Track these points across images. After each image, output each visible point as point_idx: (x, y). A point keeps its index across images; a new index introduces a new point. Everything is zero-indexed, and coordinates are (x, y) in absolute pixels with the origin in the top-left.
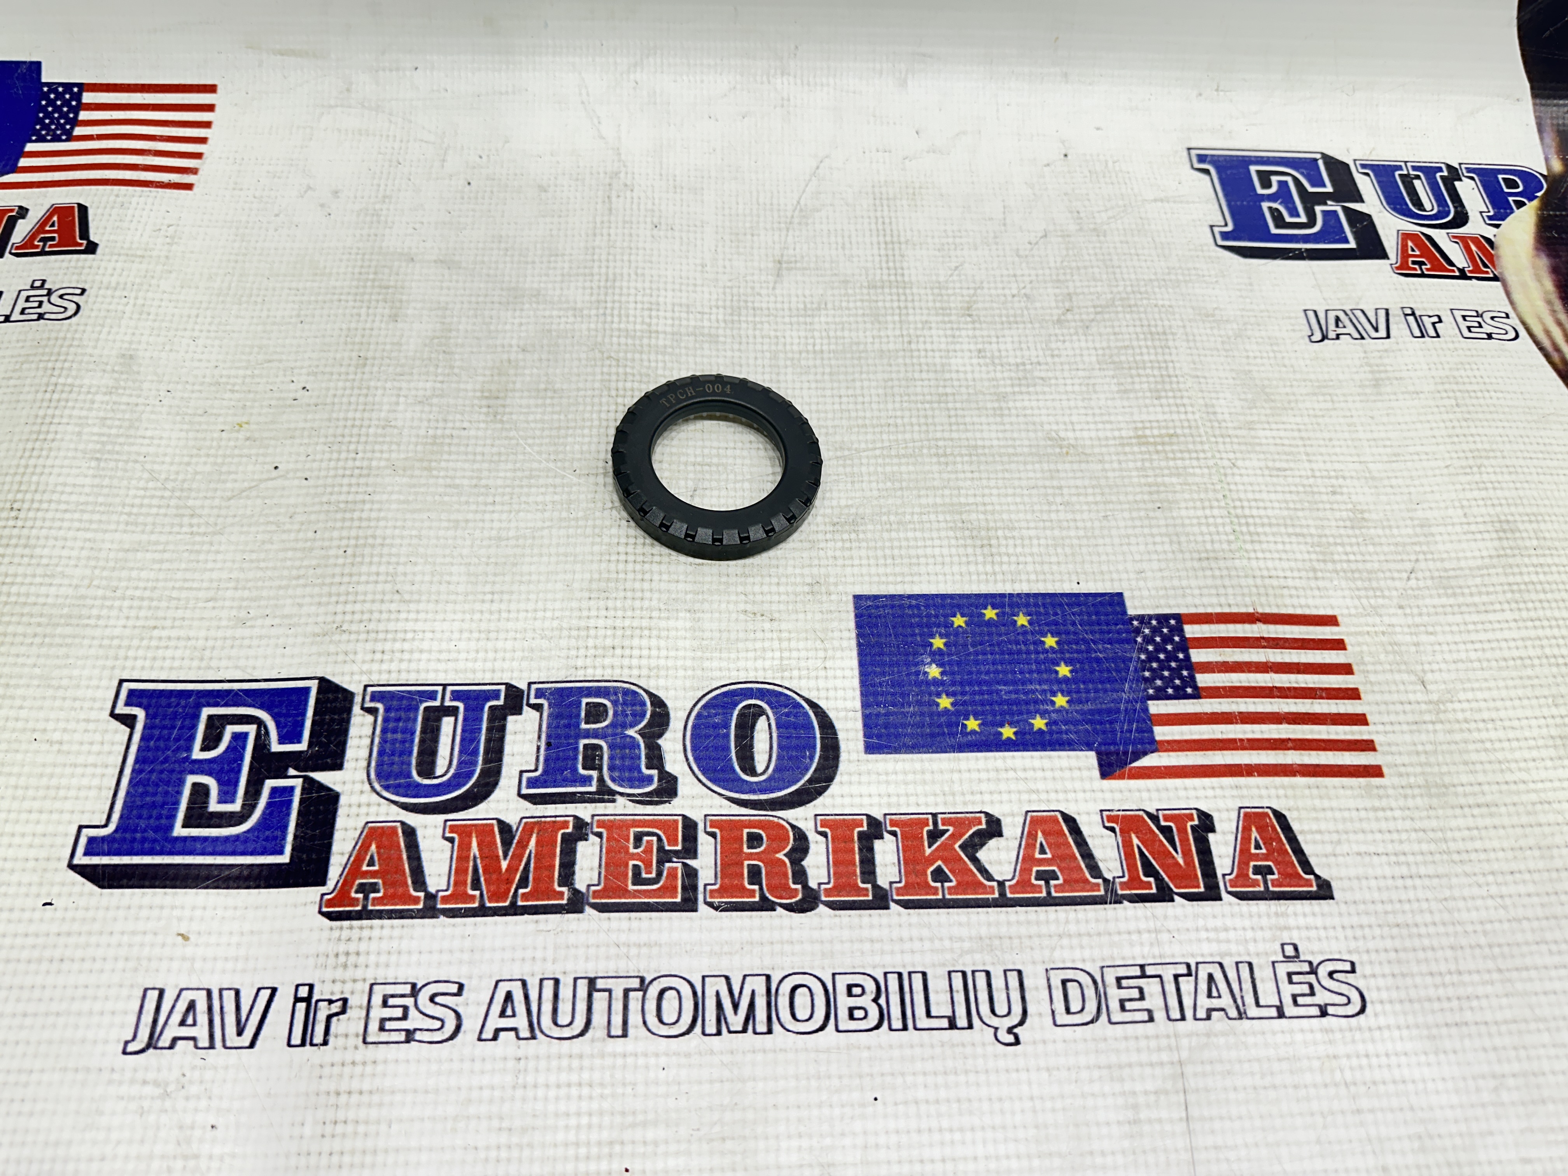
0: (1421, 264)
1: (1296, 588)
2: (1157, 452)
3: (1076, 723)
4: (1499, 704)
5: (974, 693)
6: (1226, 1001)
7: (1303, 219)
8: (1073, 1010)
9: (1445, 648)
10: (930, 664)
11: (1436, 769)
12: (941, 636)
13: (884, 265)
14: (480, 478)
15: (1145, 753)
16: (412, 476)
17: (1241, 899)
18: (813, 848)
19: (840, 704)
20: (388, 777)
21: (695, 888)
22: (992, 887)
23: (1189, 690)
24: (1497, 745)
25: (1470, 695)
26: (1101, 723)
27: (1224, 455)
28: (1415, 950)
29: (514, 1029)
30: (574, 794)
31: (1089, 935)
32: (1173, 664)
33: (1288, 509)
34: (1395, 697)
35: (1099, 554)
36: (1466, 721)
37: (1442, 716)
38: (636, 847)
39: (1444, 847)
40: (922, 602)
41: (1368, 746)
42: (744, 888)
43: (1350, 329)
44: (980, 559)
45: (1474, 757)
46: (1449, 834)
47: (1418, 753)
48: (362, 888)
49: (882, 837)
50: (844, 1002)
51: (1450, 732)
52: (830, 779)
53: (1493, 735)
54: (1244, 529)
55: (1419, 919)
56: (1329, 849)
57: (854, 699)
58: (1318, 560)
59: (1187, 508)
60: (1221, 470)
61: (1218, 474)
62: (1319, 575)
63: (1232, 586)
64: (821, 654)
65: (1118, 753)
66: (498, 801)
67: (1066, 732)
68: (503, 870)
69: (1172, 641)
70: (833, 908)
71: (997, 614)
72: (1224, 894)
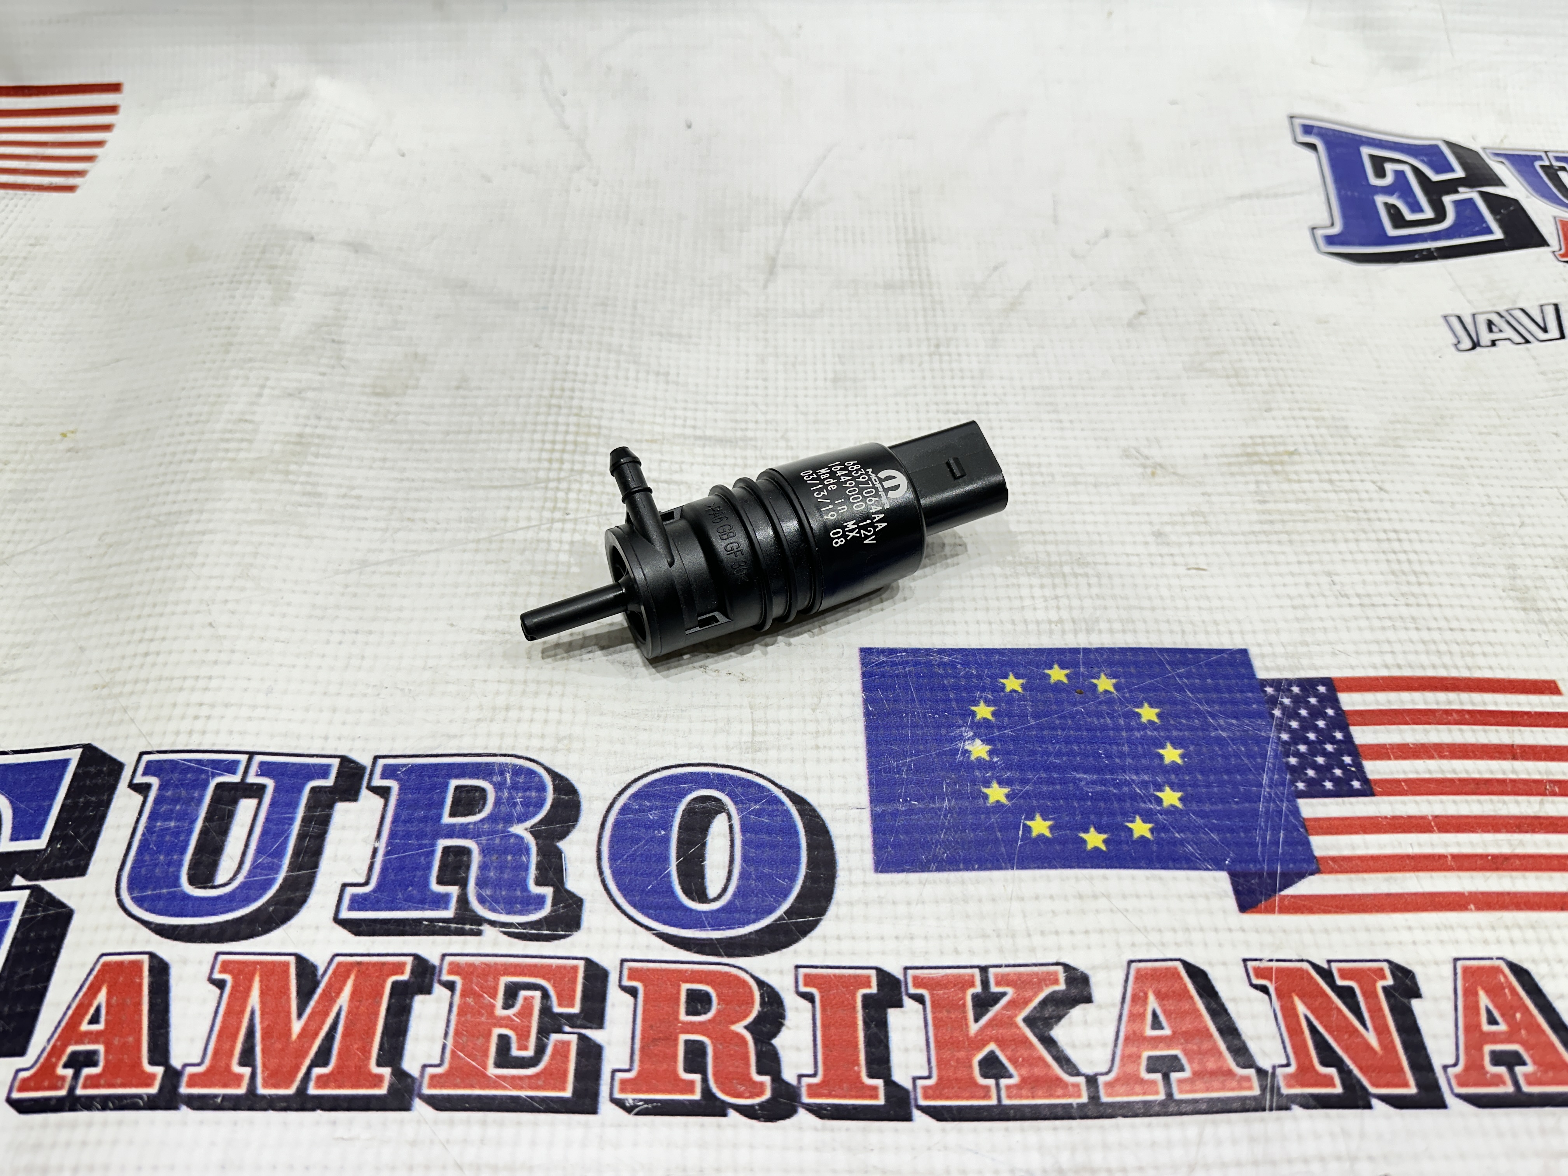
1: (1491, 644)
2: (1276, 473)
3: (1195, 830)
5: (1040, 781)
7: (1429, 214)
10: (972, 739)
12: (988, 703)
13: (905, 264)
15: (1301, 876)
17: (1480, 1107)
18: (790, 1014)
19: (839, 798)
20: (146, 886)
21: (596, 1075)
22: (1077, 1086)
23: (1356, 784)
26: (1232, 831)
27: (1365, 477)
30: (421, 920)
31: (1238, 1164)
32: (1329, 748)
33: (1462, 543)
35: (1208, 598)
38: (507, 1006)
40: (959, 658)
42: (675, 1078)
43: (1509, 332)
44: (1040, 603)
48: (73, 1061)
49: (900, 1004)
52: (821, 912)
54: (1406, 567)
57: (859, 791)
58: (1516, 609)
59: (1323, 541)
60: (1364, 496)
61: (1360, 500)
62: (1520, 626)
63: (1400, 642)
64: (811, 727)
65: (1260, 875)
66: (302, 928)
67: (1182, 842)
68: (294, 1036)
69: (1324, 716)
70: (822, 1117)
71: (1067, 676)
72: (1449, 1098)
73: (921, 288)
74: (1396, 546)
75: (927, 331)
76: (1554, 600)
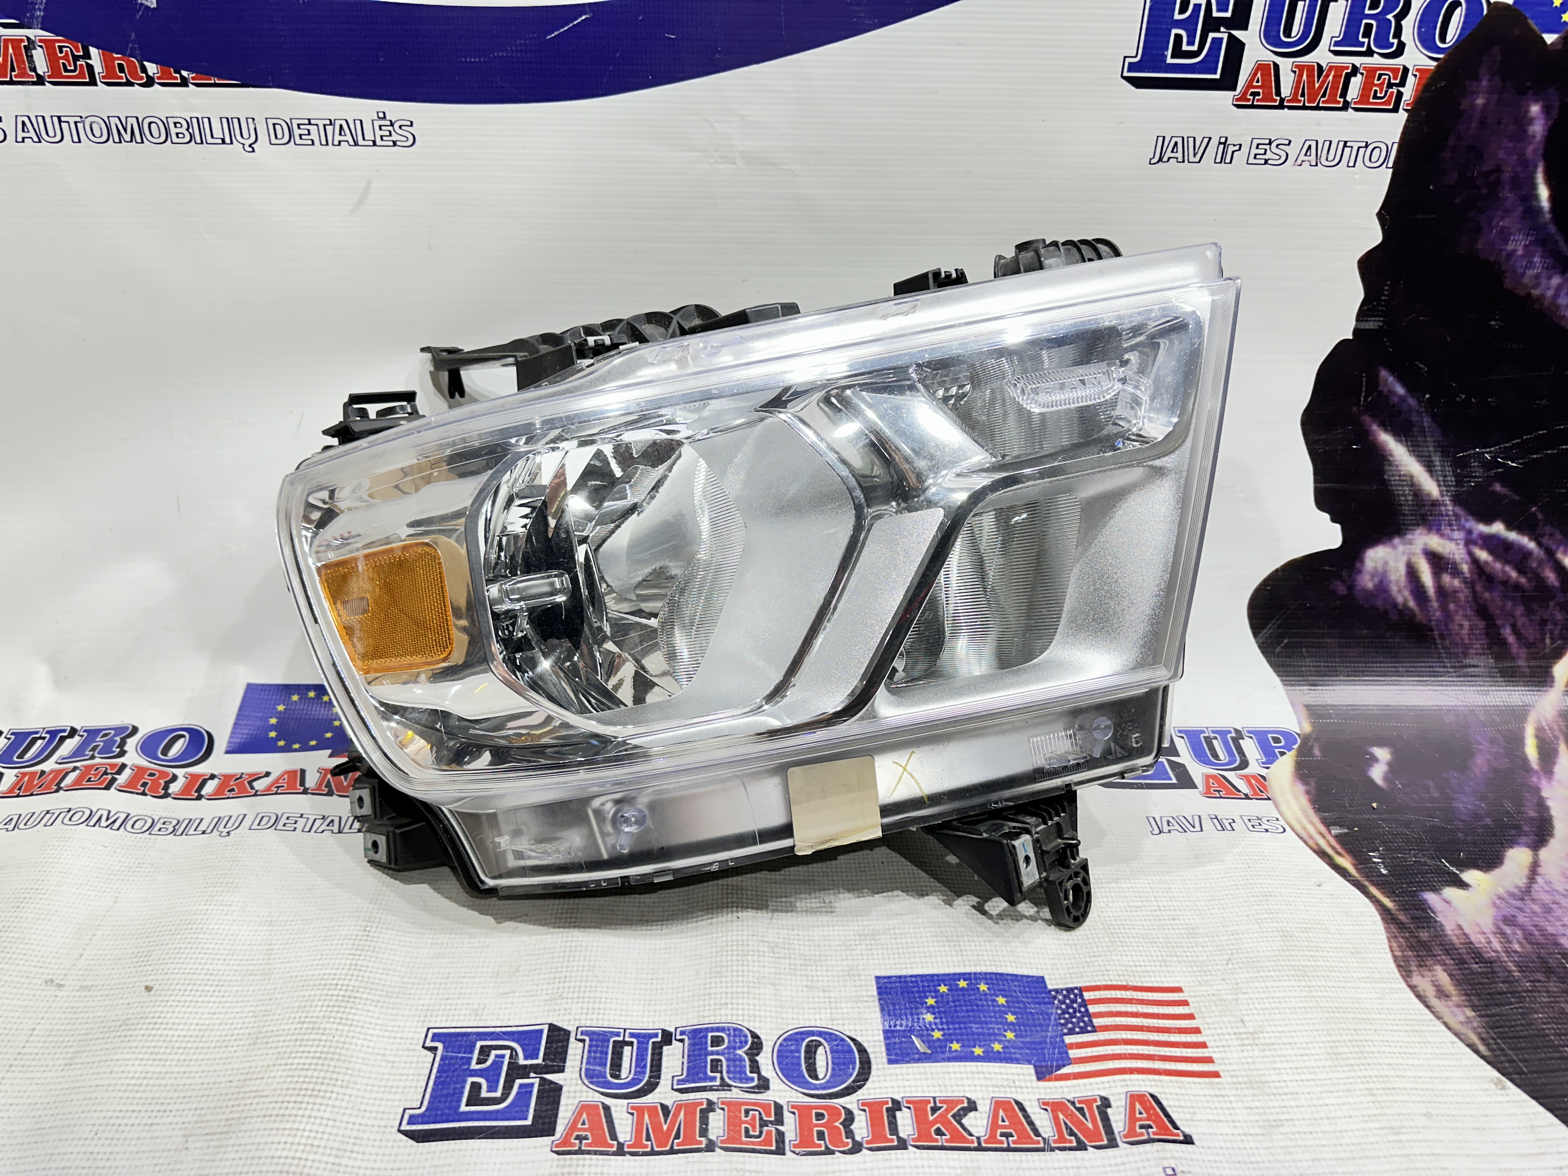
0: (1219, 791)
3: (1020, 1048)
5: (955, 1029)
9: (1255, 1001)
10: (926, 1013)
11: (1255, 1073)
12: (933, 997)
15: (1064, 1066)
18: (856, 1117)
19: (870, 1038)
20: (593, 1078)
22: (972, 1140)
23: (1089, 1028)
24: (1294, 1058)
26: (1035, 1049)
30: (706, 1086)
31: (1033, 1168)
32: (1078, 1015)
34: (1224, 1031)
35: (1028, 953)
36: (1273, 1044)
39: (1265, 1118)
41: (1209, 1060)
42: (815, 1142)
43: (1177, 827)
45: (1280, 1065)
46: (1267, 1111)
47: (1243, 1063)
48: (577, 1138)
49: (901, 1110)
51: (1264, 1050)
52: (867, 1080)
53: (1290, 1052)
55: (1253, 1159)
56: (1188, 1117)
57: (879, 1034)
64: (856, 1010)
67: (1014, 1053)
72: (1120, 1143)
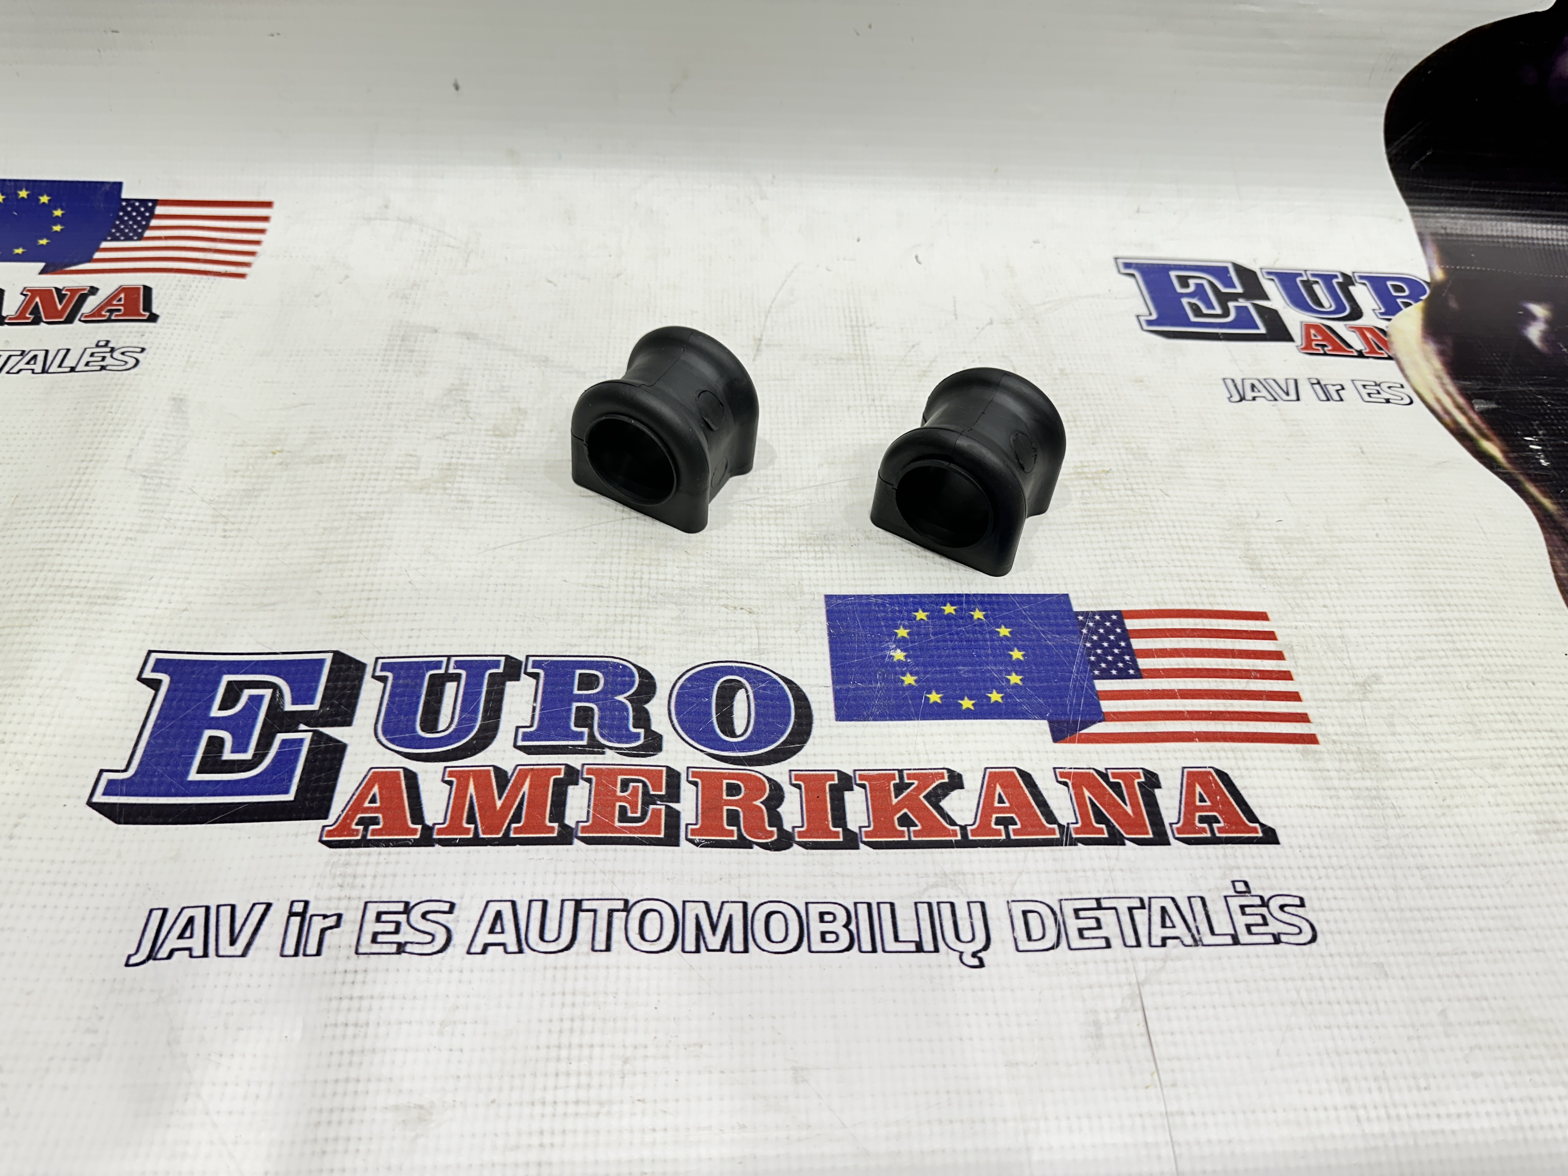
0: (1323, 346)
1: (1227, 590)
2: (1097, 484)
3: (1029, 697)
4: (1420, 686)
5: (936, 672)
6: (1180, 930)
7: (1218, 311)
8: (1034, 937)
9: (1367, 639)
10: (895, 649)
11: (1366, 739)
12: (905, 627)
13: (850, 342)
14: (490, 497)
15: (1093, 722)
16: (427, 494)
17: (1189, 844)
18: (787, 795)
19: (813, 681)
20: (394, 733)
21: (677, 827)
22: (955, 832)
23: (1132, 671)
24: (1420, 720)
25: (1392, 679)
26: (1052, 698)
27: (1156, 487)
28: (1358, 889)
29: (503, 945)
30: (567, 746)
31: (1047, 872)
32: (1116, 651)
33: (1217, 528)
34: (1324, 679)
35: (1045, 564)
36: (1390, 699)
37: (1369, 695)
38: (623, 791)
40: (887, 600)
41: (1302, 718)
42: (723, 828)
43: (1264, 393)
45: (1400, 729)
46: (1382, 793)
47: (1349, 726)
48: (362, 821)
49: (851, 789)
50: (816, 928)
51: (1377, 708)
52: (805, 741)
53: (1415, 711)
54: (1177, 544)
55: (1360, 862)
56: (1271, 802)
57: (826, 677)
58: (1247, 569)
59: (1124, 528)
60: (1153, 498)
61: (1151, 501)
62: (1248, 580)
63: (1168, 588)
64: (795, 641)
65: (1068, 722)
66: (495, 751)
67: (1020, 704)
68: (498, 808)
69: (1114, 633)
70: (807, 848)
71: (955, 610)
72: (1172, 840)
73: (862, 359)
74: (1172, 530)
75: (866, 390)
76: (1273, 564)
